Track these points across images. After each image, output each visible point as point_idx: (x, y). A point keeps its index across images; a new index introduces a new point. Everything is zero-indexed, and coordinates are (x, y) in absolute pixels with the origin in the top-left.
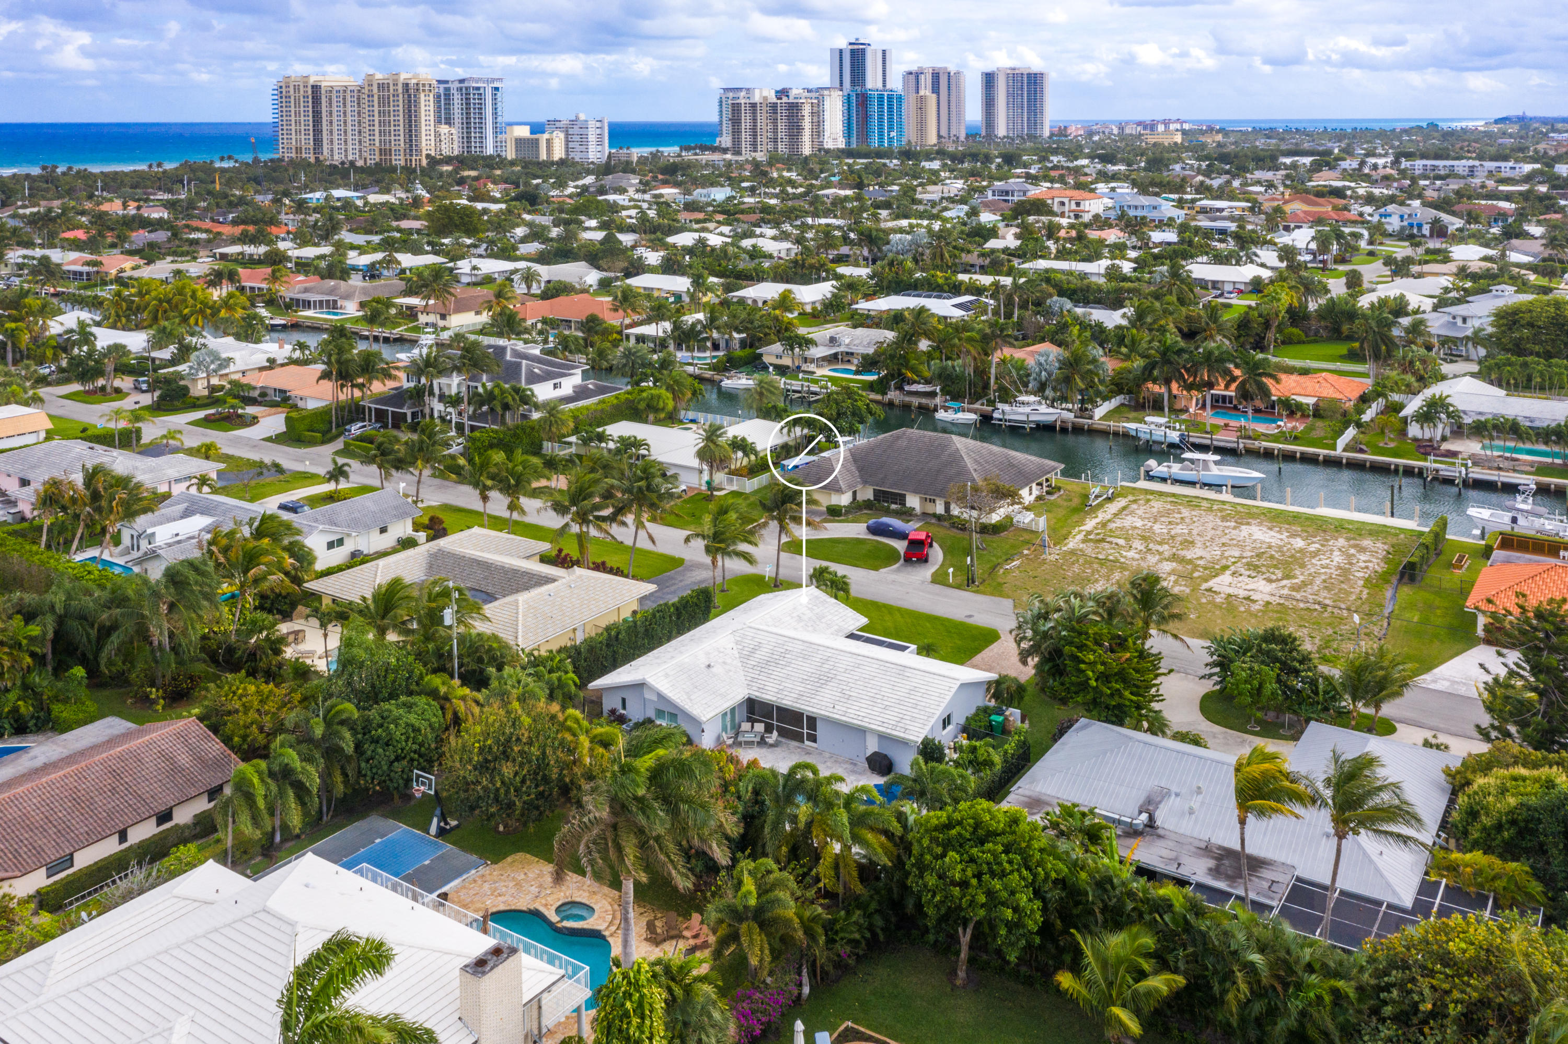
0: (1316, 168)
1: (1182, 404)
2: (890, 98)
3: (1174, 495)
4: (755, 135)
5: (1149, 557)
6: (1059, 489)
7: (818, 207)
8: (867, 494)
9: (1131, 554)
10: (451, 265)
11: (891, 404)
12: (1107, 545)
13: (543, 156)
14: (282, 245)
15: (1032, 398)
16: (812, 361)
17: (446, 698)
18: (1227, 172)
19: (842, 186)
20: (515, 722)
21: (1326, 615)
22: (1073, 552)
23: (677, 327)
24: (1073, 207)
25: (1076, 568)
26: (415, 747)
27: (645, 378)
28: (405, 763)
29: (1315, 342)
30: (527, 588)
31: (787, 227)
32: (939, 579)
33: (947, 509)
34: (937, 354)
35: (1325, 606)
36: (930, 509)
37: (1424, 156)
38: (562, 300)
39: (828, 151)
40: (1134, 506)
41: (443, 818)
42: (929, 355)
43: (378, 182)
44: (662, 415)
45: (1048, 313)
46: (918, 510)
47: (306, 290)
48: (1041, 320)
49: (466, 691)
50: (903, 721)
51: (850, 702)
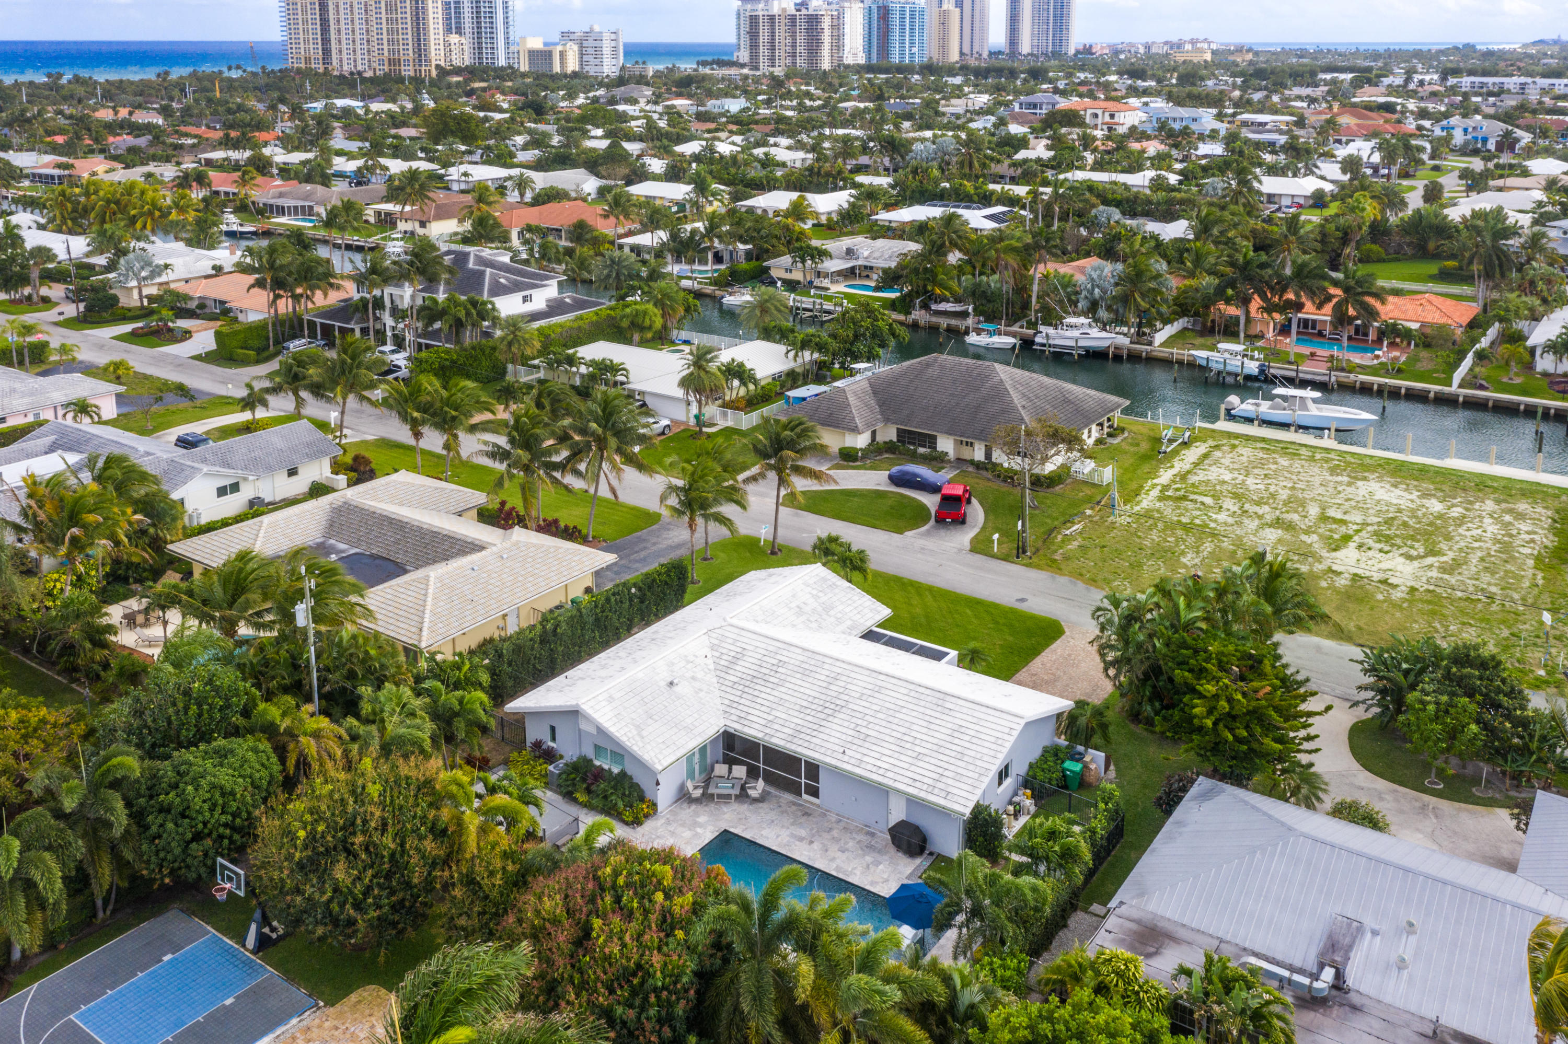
0: (1357, 84)
1: (1257, 329)
2: (912, 12)
3: (1263, 440)
4: (773, 49)
5: (1246, 521)
6: (1123, 430)
7: (836, 119)
8: (889, 434)
9: (1222, 517)
10: (442, 171)
11: (915, 326)
12: (1190, 505)
13: (557, 69)
14: (267, 151)
15: (1082, 320)
16: (826, 275)
17: (291, 734)
18: (1266, 88)
19: (860, 99)
20: (358, 794)
21: (1494, 608)
22: (1148, 514)
23: (674, 236)
24: (1107, 119)
25: (1155, 535)
26: (223, 819)
27: (632, 290)
28: (208, 842)
29: (1397, 260)
30: (446, 558)
31: (804, 137)
32: (980, 547)
33: (988, 455)
34: (968, 268)
35: (1491, 597)
36: (966, 453)
37: (1471, 73)
38: (553, 206)
39: (847, 67)
40: (1218, 454)
41: (265, 921)
42: (960, 270)
43: (383, 91)
44: (649, 335)
45: (1093, 225)
46: (952, 455)
47: (281, 195)
48: (1084, 232)
49: (324, 722)
50: (944, 779)
51: (867, 745)
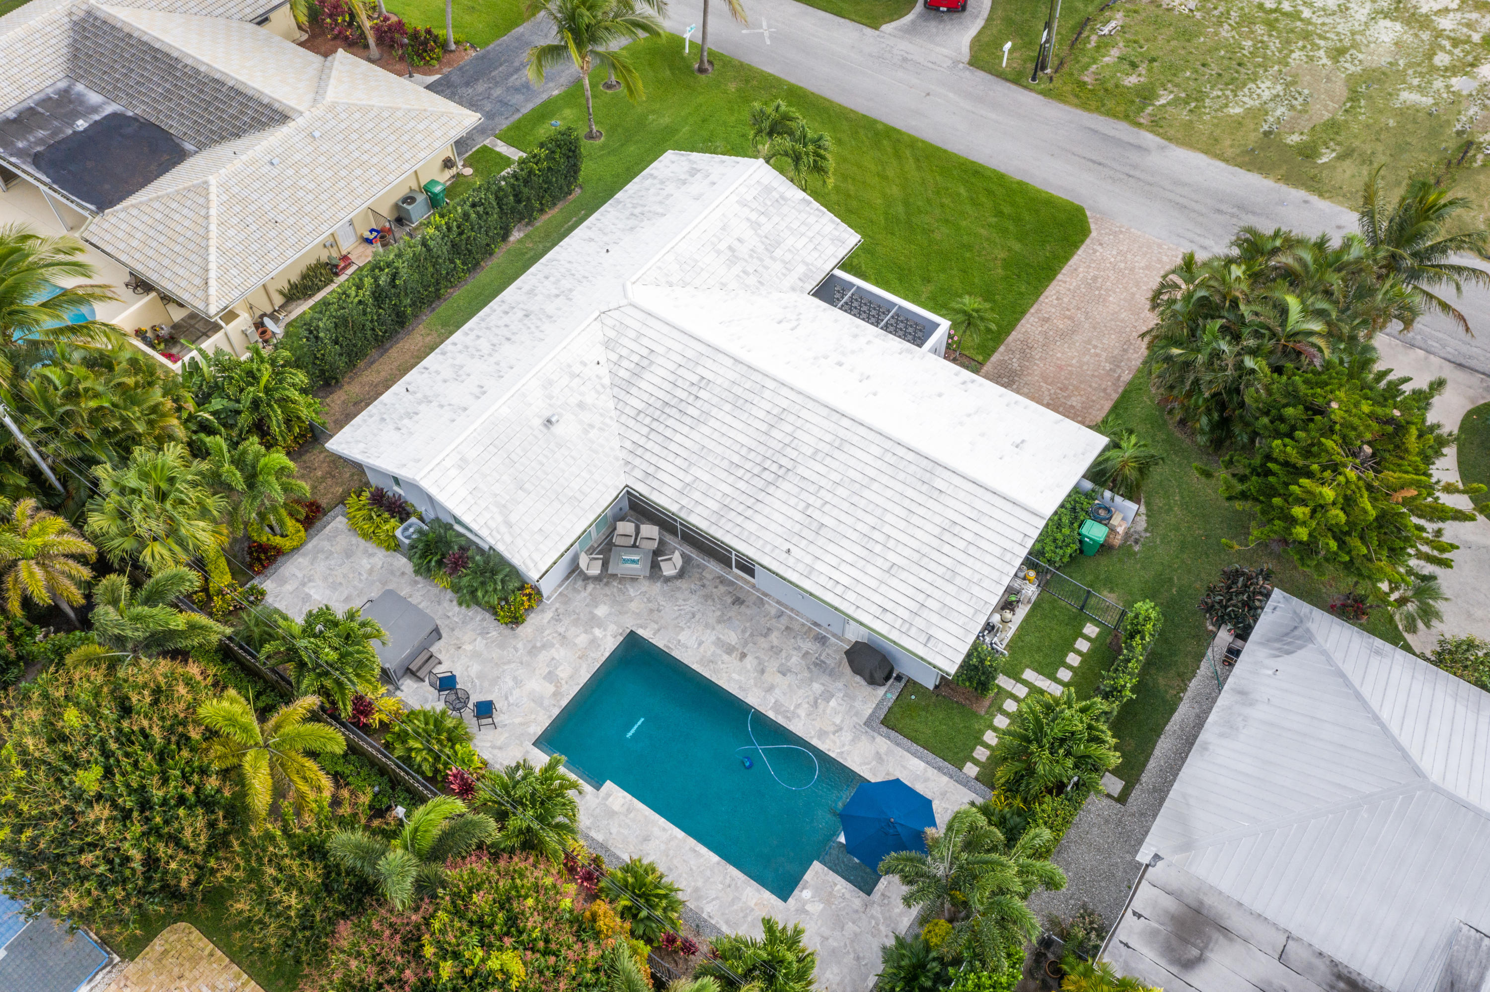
32: (984, 56)
50: (925, 613)
51: (821, 541)
